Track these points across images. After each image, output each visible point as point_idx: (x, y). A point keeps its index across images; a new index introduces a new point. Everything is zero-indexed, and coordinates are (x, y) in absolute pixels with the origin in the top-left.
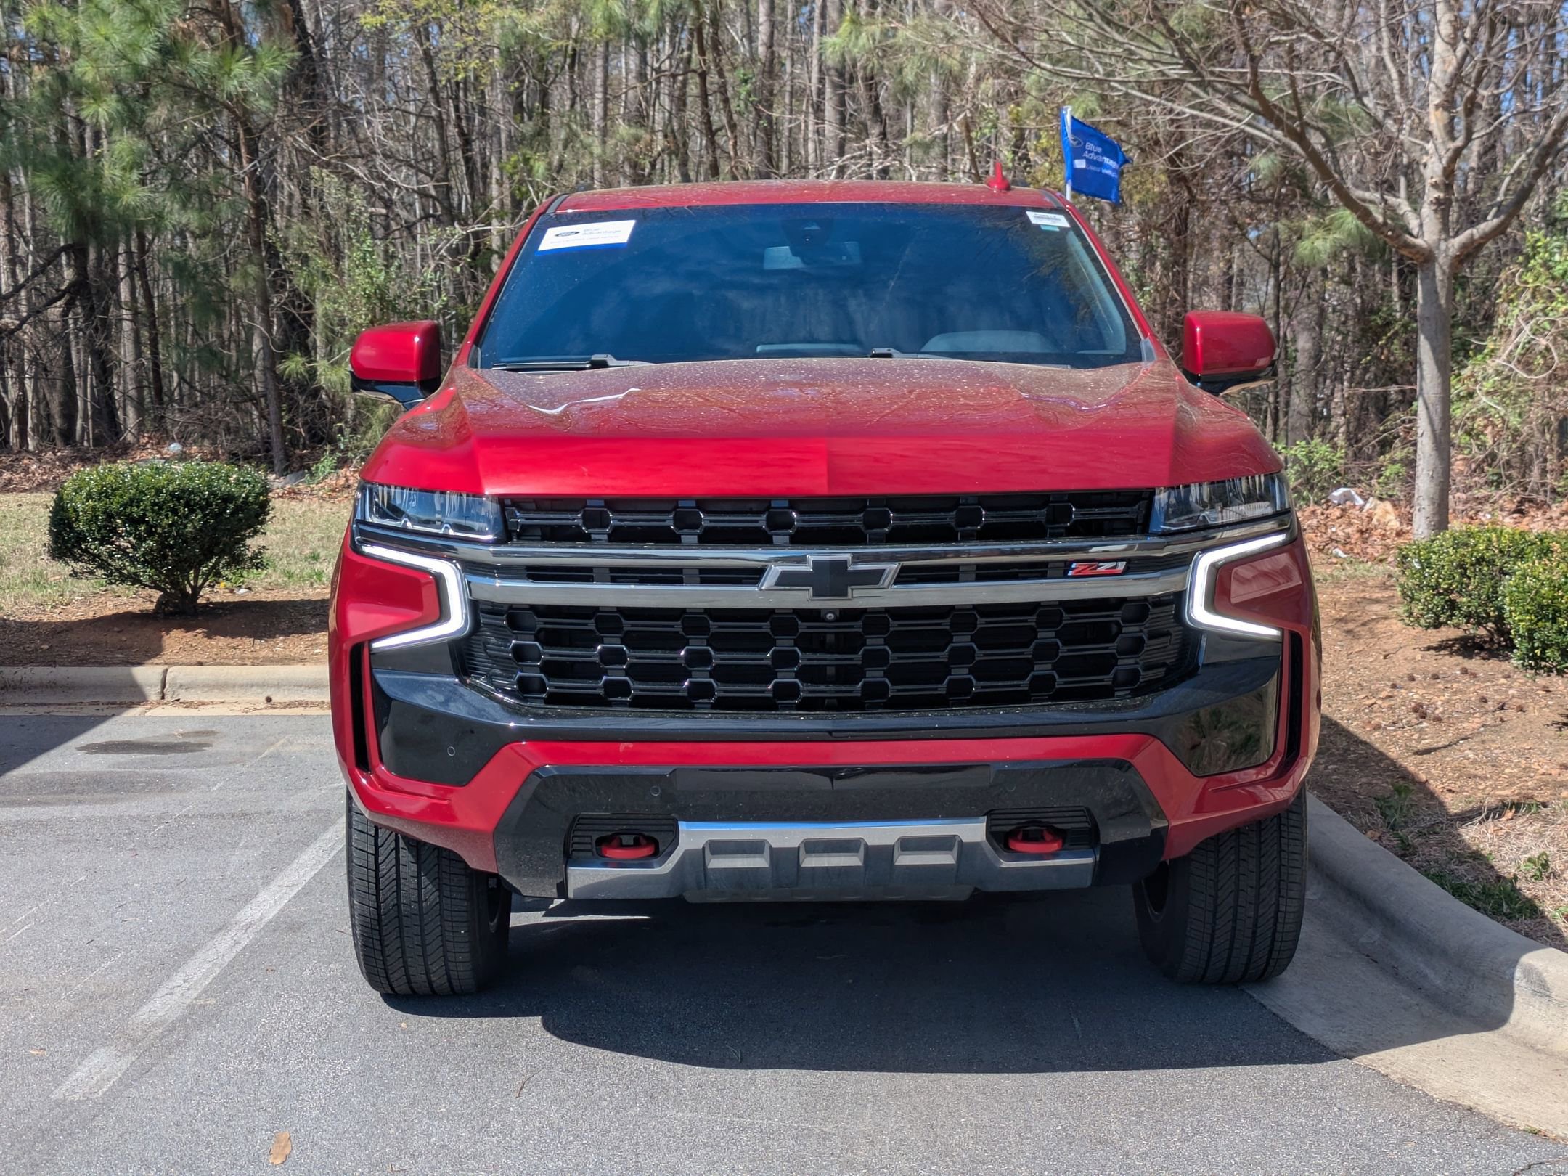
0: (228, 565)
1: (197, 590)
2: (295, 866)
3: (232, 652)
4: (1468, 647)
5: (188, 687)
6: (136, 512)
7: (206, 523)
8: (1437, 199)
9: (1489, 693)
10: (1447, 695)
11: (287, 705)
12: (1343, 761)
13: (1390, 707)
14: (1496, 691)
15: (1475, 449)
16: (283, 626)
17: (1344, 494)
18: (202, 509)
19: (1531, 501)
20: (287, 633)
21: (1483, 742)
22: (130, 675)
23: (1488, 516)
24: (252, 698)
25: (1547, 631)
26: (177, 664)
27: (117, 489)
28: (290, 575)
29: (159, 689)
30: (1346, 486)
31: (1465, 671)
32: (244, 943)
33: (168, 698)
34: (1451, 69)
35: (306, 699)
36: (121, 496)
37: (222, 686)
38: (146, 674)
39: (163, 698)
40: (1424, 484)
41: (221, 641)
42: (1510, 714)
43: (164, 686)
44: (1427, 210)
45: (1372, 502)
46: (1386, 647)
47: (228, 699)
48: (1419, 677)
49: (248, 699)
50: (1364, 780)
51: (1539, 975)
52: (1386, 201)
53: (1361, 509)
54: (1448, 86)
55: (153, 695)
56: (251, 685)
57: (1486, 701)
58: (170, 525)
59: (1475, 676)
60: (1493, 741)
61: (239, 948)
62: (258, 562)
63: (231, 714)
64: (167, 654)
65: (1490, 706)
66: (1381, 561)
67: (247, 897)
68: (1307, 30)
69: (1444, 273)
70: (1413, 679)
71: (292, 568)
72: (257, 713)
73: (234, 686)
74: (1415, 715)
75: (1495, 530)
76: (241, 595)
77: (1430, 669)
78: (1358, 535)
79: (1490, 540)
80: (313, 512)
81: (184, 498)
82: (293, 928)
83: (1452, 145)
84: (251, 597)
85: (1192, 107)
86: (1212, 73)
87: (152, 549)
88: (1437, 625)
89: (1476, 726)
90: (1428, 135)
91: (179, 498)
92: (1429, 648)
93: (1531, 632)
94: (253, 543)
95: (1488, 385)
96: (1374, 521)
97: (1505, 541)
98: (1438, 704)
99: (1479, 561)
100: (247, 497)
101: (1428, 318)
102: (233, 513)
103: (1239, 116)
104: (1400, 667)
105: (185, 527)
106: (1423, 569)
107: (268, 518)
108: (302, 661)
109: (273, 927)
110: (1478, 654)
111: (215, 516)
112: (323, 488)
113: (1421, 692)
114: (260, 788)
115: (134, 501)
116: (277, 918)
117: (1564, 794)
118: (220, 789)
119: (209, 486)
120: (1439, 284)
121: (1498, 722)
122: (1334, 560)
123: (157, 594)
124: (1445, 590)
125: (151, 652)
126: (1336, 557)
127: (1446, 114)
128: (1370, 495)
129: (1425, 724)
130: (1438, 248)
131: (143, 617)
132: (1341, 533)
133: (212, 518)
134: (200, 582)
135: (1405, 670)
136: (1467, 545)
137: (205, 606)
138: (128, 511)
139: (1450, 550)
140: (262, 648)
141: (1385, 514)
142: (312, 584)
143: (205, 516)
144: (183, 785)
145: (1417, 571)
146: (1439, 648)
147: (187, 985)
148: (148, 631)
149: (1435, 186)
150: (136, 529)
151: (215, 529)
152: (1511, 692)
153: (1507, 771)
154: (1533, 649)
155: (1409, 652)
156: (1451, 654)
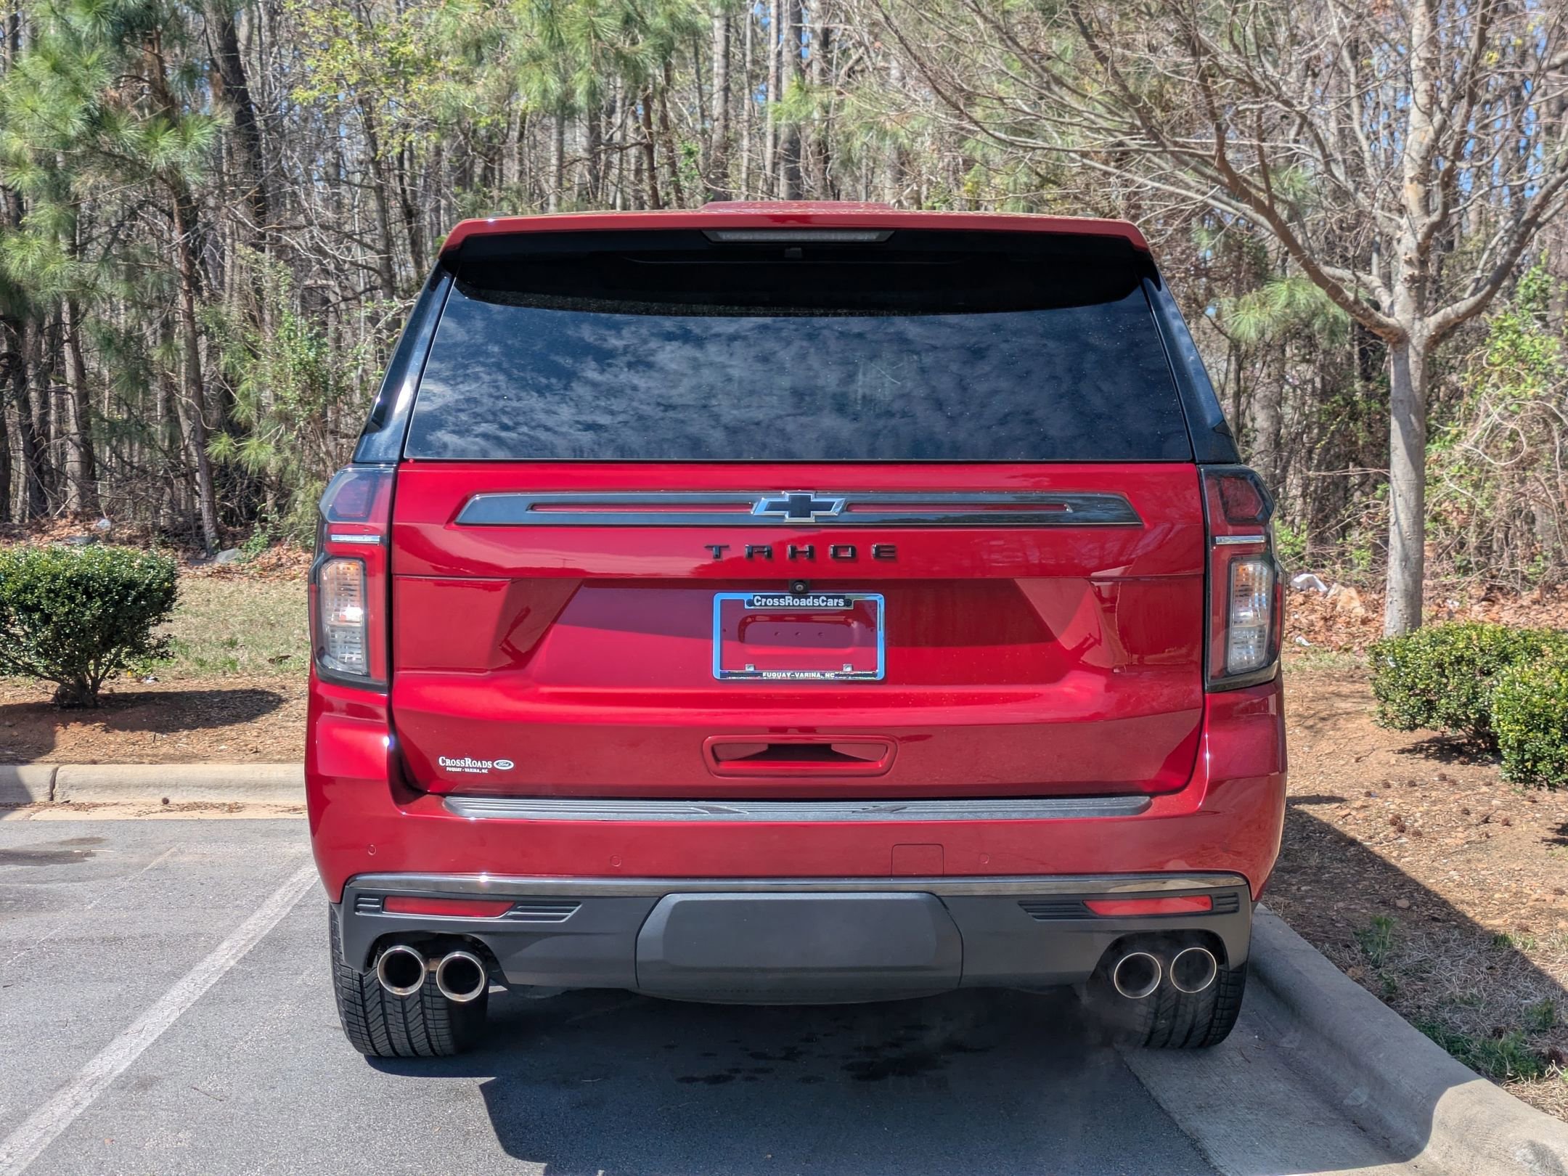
0: (129, 655)
1: (96, 683)
2: (161, 1003)
3: (130, 749)
4: (1446, 750)
5: (80, 787)
6: (30, 599)
7: (105, 611)
8: (1412, 276)
9: (1471, 804)
10: (1425, 806)
11: (183, 808)
12: (1317, 882)
13: (1366, 819)
14: (1478, 801)
15: (1442, 534)
16: (188, 720)
17: (1308, 580)
18: (101, 596)
19: (1500, 589)
20: (191, 727)
21: (1469, 861)
22: (16, 775)
23: (1457, 604)
24: (149, 800)
25: (1538, 741)
26: (70, 762)
27: (10, 575)
28: (202, 663)
29: (47, 789)
30: (1308, 572)
31: (1443, 778)
32: (86, 1103)
33: (57, 799)
34: (1427, 141)
35: (206, 800)
36: (15, 582)
37: (116, 786)
38: (34, 774)
39: (52, 799)
40: (1395, 574)
41: (120, 736)
42: (1495, 828)
43: (53, 787)
44: (1400, 288)
45: (1336, 587)
46: (1358, 749)
47: (122, 800)
48: (1395, 784)
49: (143, 800)
50: (1341, 904)
51: (1555, 1159)
52: (1358, 279)
53: (1325, 595)
54: (1423, 158)
55: (40, 796)
56: (145, 786)
57: (1468, 813)
58: (67, 614)
59: (1454, 783)
60: (1479, 861)
61: (79, 1111)
62: (162, 651)
63: (122, 817)
64: (60, 752)
65: (1473, 818)
66: (1347, 650)
67: (99, 1045)
68: (1277, 99)
69: (1418, 354)
70: (1388, 786)
71: (205, 657)
72: (152, 816)
73: (129, 786)
74: (1392, 829)
75: (1475, 628)
76: (149, 686)
77: (1406, 774)
78: (1322, 623)
79: (1469, 638)
80: (241, 592)
81: (82, 585)
82: (145, 1084)
83: (1428, 221)
84: (157, 688)
85: (1152, 180)
86: (1176, 144)
87: (46, 639)
88: (1412, 728)
89: (1460, 842)
90: (1402, 210)
91: (77, 585)
92: (1402, 751)
93: (1521, 743)
94: (157, 632)
95: (1454, 469)
96: (1338, 608)
97: (1486, 640)
98: (1417, 815)
99: (1459, 660)
100: (150, 585)
101: (1401, 401)
102: (135, 601)
103: (1204, 188)
104: (1374, 771)
105: (84, 615)
106: (1398, 668)
107: (175, 605)
108: (205, 759)
109: (122, 1083)
110: (1456, 758)
111: (117, 604)
112: (254, 567)
113: (1398, 801)
114: (140, 906)
115: (29, 588)
116: (129, 1070)
117: (1562, 924)
118: (96, 907)
119: (110, 572)
120: (1412, 366)
121: (1484, 838)
122: (1298, 649)
123: (54, 687)
124: (1423, 690)
125: (43, 748)
126: (1300, 645)
127: (1421, 187)
128: (1334, 581)
129: (1404, 840)
130: (1412, 328)
131: (38, 709)
132: (1304, 621)
133: (112, 605)
134: (101, 672)
135: (1379, 774)
136: (1444, 642)
137: (106, 697)
138: (22, 598)
139: (1428, 648)
140: (165, 743)
141: (1351, 602)
142: (225, 673)
143: (104, 603)
144: (57, 902)
145: (1393, 669)
146: (1416, 749)
147: (10, 1160)
148: (42, 726)
149: (1409, 262)
150: (30, 618)
151: (115, 617)
152: (1494, 802)
153: (1497, 896)
154: (1523, 761)
155: (1383, 756)
156: (1427, 757)
